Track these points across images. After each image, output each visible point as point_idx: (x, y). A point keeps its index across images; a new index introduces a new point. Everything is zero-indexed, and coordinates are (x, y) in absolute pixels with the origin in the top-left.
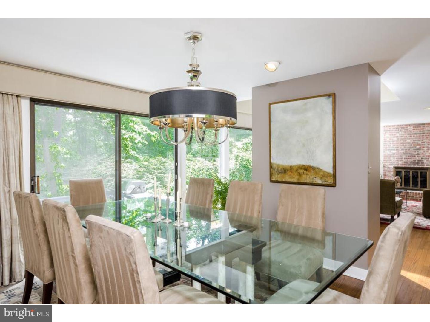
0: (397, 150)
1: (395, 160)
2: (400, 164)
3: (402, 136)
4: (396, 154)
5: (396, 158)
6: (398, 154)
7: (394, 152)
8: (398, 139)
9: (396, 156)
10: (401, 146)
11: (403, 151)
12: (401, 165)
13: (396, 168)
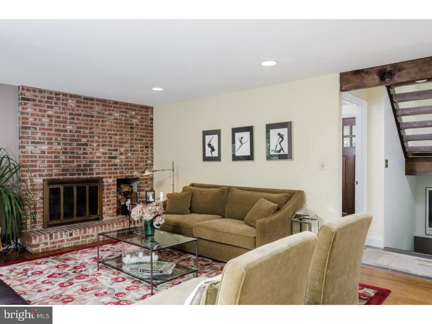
0: (48, 143)
1: (46, 164)
2: (55, 173)
3: (59, 115)
4: (48, 153)
5: (48, 162)
6: (52, 153)
7: (45, 147)
8: (51, 121)
9: (47, 157)
10: (56, 137)
11: (60, 147)
12: (56, 175)
13: (51, 182)
